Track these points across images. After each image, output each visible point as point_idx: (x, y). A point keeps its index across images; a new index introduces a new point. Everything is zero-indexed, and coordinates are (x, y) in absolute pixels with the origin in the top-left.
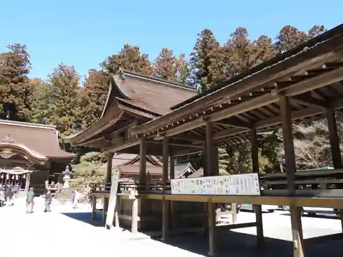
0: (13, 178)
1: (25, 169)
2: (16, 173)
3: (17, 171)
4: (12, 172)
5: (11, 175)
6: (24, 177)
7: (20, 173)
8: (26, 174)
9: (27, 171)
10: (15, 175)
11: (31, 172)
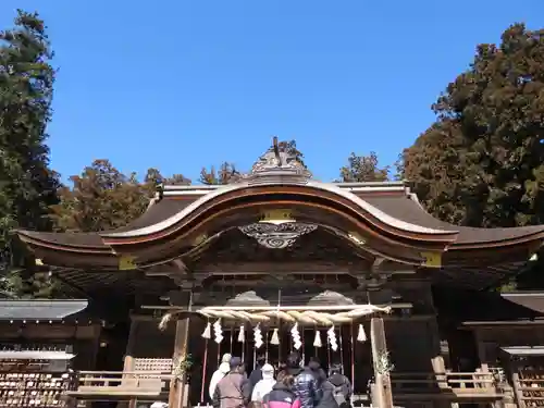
0: (317, 342)
1: (361, 301)
2: (325, 318)
3: (330, 311)
4: (309, 314)
5: (308, 332)
6: (362, 336)
7: (340, 317)
8: (364, 320)
9: (369, 308)
10: (324, 330)
11: (387, 309)
